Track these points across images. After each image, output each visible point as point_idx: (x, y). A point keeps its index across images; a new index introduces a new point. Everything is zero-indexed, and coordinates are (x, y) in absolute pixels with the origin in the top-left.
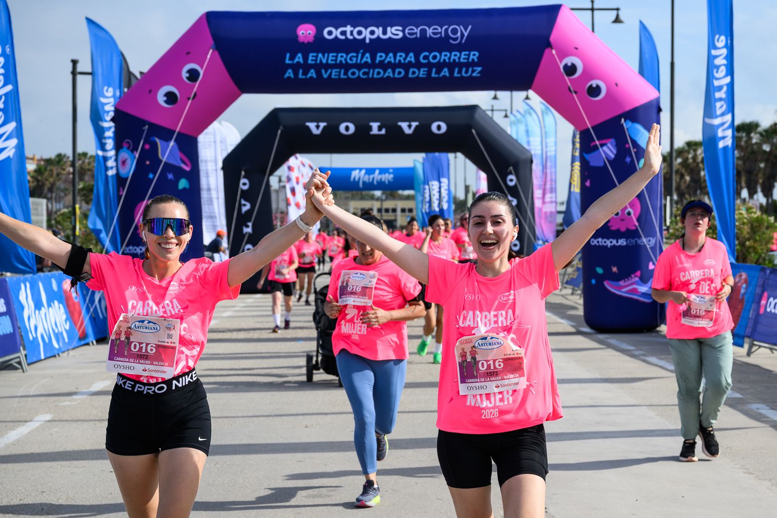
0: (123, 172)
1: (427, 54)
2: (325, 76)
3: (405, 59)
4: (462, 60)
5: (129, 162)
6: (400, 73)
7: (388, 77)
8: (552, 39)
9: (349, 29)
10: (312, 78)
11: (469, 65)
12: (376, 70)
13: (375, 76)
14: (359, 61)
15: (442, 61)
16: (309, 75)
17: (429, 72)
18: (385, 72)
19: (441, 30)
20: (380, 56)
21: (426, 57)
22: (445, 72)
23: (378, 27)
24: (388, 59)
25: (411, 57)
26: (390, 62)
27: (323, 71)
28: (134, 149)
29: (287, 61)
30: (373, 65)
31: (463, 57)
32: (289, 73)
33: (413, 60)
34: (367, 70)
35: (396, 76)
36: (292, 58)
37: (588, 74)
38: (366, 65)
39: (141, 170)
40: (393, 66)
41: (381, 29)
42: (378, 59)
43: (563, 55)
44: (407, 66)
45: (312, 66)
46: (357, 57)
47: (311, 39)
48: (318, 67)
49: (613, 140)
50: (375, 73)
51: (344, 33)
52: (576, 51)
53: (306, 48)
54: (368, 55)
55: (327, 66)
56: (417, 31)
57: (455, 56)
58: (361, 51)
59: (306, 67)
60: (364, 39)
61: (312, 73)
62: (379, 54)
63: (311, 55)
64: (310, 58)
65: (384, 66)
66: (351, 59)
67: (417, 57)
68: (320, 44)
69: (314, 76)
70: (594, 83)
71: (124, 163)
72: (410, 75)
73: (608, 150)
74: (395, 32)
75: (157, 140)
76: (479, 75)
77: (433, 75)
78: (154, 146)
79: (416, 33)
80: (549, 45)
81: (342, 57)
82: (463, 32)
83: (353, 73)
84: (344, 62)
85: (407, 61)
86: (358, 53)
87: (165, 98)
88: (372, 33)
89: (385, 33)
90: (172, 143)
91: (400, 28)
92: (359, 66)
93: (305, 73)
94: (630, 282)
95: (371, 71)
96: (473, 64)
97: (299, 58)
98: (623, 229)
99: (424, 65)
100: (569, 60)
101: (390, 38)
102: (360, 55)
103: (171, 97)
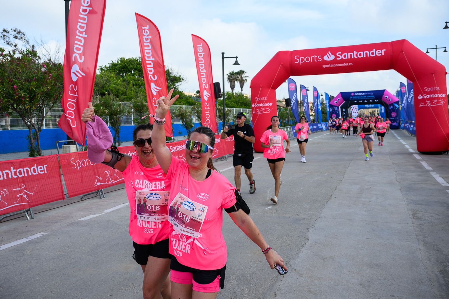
5: (331, 110)
8: (384, 94)
9: (358, 94)
19: (370, 93)
20: (362, 97)
21: (368, 97)
22: (370, 98)
23: (361, 93)
28: (332, 108)
29: (350, 97)
31: (372, 96)
32: (350, 99)
39: (333, 111)
40: (363, 98)
43: (385, 96)
44: (365, 98)
48: (354, 98)
53: (352, 96)
55: (355, 98)
57: (371, 96)
59: (352, 98)
60: (360, 95)
65: (362, 98)
68: (354, 96)
70: (390, 99)
74: (364, 94)
78: (334, 108)
80: (383, 95)
81: (357, 97)
82: (372, 94)
90: (336, 108)
92: (359, 98)
96: (374, 97)
97: (352, 97)
98: (394, 117)
100: (386, 96)
103: (336, 102)
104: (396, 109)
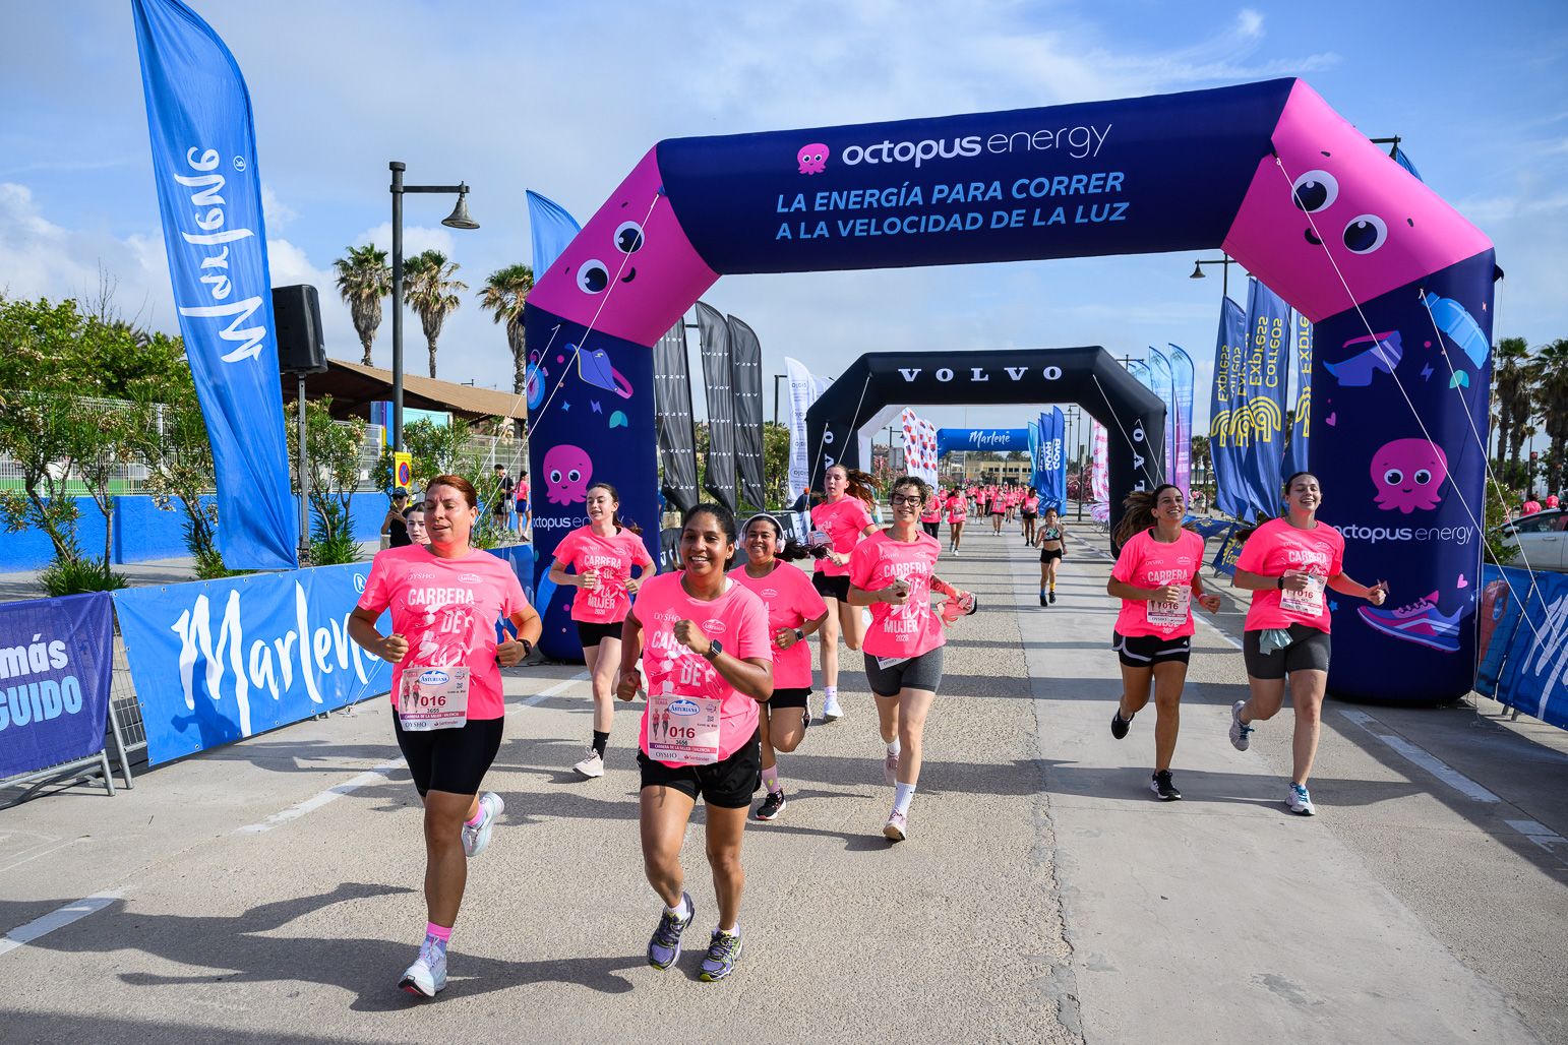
0: (531, 401)
1: (1027, 181)
2: (844, 233)
3: (984, 194)
4: (1091, 190)
5: (536, 385)
6: (974, 221)
7: (954, 229)
8: (1277, 138)
9: (886, 146)
10: (821, 236)
11: (1105, 198)
12: (932, 218)
13: (931, 229)
14: (901, 204)
15: (1053, 193)
16: (817, 232)
17: (1029, 217)
18: (948, 220)
19: (1054, 137)
20: (940, 192)
21: (1023, 189)
22: (1059, 215)
23: (937, 140)
24: (953, 196)
25: (996, 190)
26: (956, 201)
27: (840, 223)
29: (780, 210)
30: (927, 209)
31: (1093, 183)
32: (784, 231)
33: (999, 195)
34: (916, 219)
35: (968, 227)
36: (788, 203)
37: (1352, 201)
38: (914, 209)
40: (962, 208)
41: (942, 142)
42: (936, 196)
43: (1300, 165)
44: (987, 208)
45: (821, 216)
46: (898, 194)
47: (820, 167)
48: (833, 216)
49: (1395, 334)
50: (932, 224)
51: (876, 154)
52: (1324, 159)
53: (812, 184)
54: (917, 189)
55: (848, 215)
56: (1009, 140)
57: (1078, 183)
58: (906, 183)
59: (812, 218)
60: (913, 161)
61: (822, 229)
62: (937, 188)
63: (819, 195)
64: (818, 201)
65: (946, 209)
66: (888, 201)
67: (1006, 190)
68: (836, 176)
69: (826, 233)
70: (1361, 221)
71: (531, 385)
72: (994, 225)
73: (1384, 355)
74: (967, 147)
75: (577, 349)
76: (1123, 218)
77: (1036, 223)
79: (1007, 145)
80: (1270, 150)
81: (872, 197)
82: (1098, 137)
83: (892, 226)
84: (875, 205)
85: (987, 198)
86: (899, 186)
87: (588, 280)
88: (927, 150)
89: (949, 148)
90: (599, 353)
91: (979, 139)
92: (901, 212)
93: (810, 230)
94: (1415, 612)
95: (924, 218)
96: (1113, 197)
97: (800, 203)
98: (1407, 510)
99: (1019, 204)
100: (1308, 179)
101: (959, 156)
102: (904, 190)
103: (595, 278)
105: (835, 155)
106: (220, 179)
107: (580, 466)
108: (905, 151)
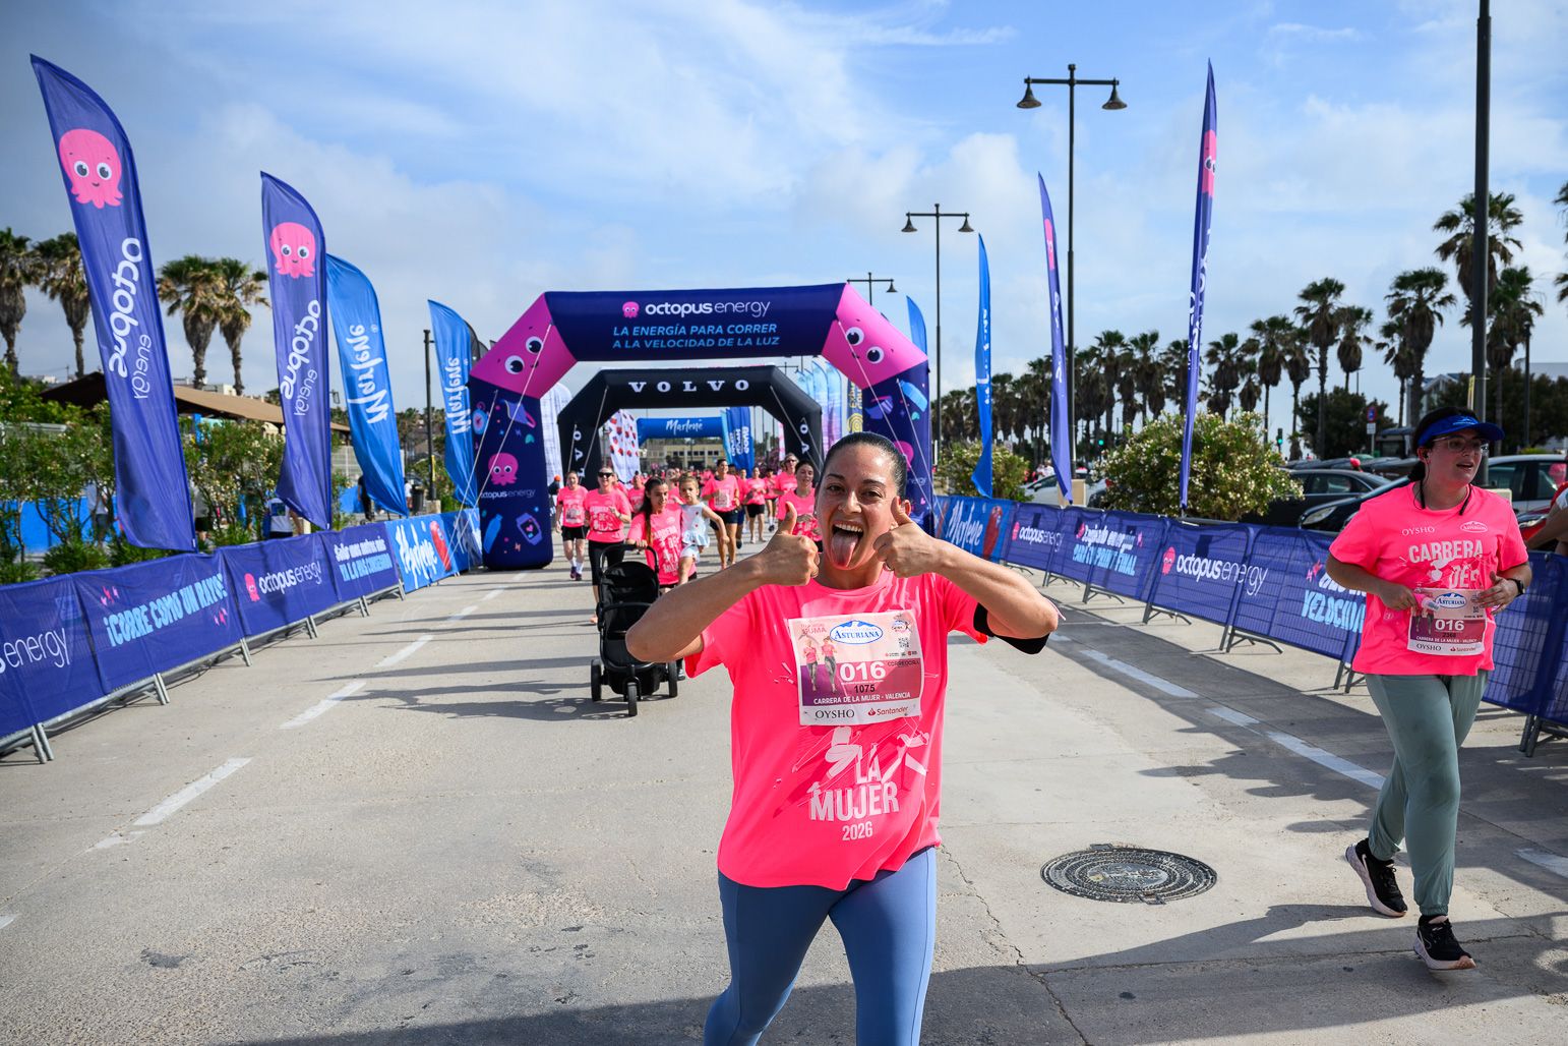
0: (478, 429)
1: (733, 326)
2: (648, 346)
3: (714, 331)
4: (762, 331)
5: (482, 421)
6: (710, 343)
7: (702, 346)
8: (837, 313)
9: (667, 305)
10: (636, 348)
11: (768, 335)
12: (691, 341)
13: (690, 346)
14: (676, 334)
15: (746, 332)
16: (634, 345)
17: (735, 342)
18: (698, 342)
19: (745, 306)
20: (694, 329)
21: (732, 329)
22: (749, 341)
23: (691, 304)
24: (700, 331)
25: (720, 329)
26: (702, 334)
28: (487, 410)
29: (615, 334)
30: (687, 336)
31: (763, 328)
32: (617, 344)
33: (721, 331)
34: (683, 341)
35: (708, 345)
36: (619, 331)
37: (868, 342)
38: (682, 336)
39: (494, 428)
40: (705, 337)
41: (694, 305)
42: (692, 331)
43: (847, 326)
44: (716, 337)
45: (636, 338)
46: (674, 330)
47: (635, 315)
48: (642, 338)
49: (890, 397)
50: (691, 343)
51: (662, 309)
52: (858, 322)
53: (631, 322)
54: (683, 328)
55: (649, 338)
56: (725, 307)
57: (757, 328)
58: (678, 325)
59: (632, 339)
60: (680, 314)
62: (693, 327)
63: (635, 328)
64: (635, 331)
65: (697, 337)
66: (669, 332)
67: (725, 329)
68: (643, 319)
69: (638, 345)
70: (874, 349)
71: (478, 421)
72: (719, 345)
73: (886, 405)
74: (706, 308)
75: (506, 402)
76: (777, 344)
77: (739, 344)
78: (504, 408)
79: (724, 309)
80: (836, 318)
81: (661, 330)
82: (763, 307)
83: (671, 344)
84: (663, 334)
85: (716, 333)
86: (675, 326)
87: (512, 367)
88: (687, 309)
89: (697, 309)
90: (519, 405)
91: (710, 305)
92: (676, 338)
93: (631, 344)
95: (687, 341)
96: (772, 334)
97: (625, 331)
99: (731, 336)
100: (852, 331)
101: (702, 313)
102: (677, 328)
103: (517, 366)
104: (915, 416)
105: (642, 308)
106: (366, 338)
107: (510, 464)
108: (676, 309)
